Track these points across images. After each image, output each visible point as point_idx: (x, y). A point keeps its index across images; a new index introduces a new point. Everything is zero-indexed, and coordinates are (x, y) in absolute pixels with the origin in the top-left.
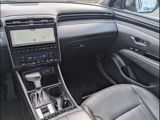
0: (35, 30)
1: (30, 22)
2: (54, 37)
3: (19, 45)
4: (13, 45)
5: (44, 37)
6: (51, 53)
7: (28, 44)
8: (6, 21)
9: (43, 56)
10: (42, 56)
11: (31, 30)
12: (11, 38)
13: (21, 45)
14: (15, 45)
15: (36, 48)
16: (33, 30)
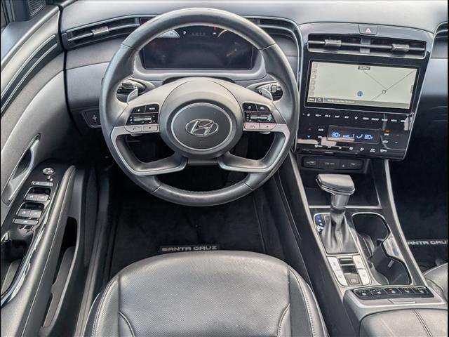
0: (369, 69)
1: (363, 44)
2: (411, 94)
3: (322, 99)
4: (309, 96)
5: (384, 91)
6: (388, 135)
7: (343, 100)
8: (311, 37)
9: (367, 137)
10: (364, 136)
11: (359, 68)
12: (311, 80)
13: (326, 99)
14: (314, 98)
15: (357, 114)
16: (365, 67)
